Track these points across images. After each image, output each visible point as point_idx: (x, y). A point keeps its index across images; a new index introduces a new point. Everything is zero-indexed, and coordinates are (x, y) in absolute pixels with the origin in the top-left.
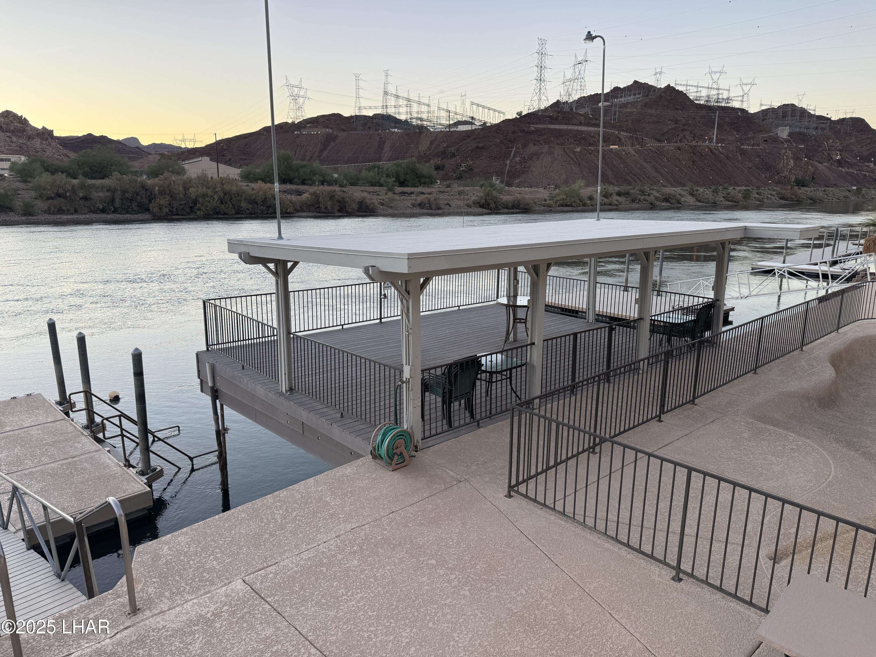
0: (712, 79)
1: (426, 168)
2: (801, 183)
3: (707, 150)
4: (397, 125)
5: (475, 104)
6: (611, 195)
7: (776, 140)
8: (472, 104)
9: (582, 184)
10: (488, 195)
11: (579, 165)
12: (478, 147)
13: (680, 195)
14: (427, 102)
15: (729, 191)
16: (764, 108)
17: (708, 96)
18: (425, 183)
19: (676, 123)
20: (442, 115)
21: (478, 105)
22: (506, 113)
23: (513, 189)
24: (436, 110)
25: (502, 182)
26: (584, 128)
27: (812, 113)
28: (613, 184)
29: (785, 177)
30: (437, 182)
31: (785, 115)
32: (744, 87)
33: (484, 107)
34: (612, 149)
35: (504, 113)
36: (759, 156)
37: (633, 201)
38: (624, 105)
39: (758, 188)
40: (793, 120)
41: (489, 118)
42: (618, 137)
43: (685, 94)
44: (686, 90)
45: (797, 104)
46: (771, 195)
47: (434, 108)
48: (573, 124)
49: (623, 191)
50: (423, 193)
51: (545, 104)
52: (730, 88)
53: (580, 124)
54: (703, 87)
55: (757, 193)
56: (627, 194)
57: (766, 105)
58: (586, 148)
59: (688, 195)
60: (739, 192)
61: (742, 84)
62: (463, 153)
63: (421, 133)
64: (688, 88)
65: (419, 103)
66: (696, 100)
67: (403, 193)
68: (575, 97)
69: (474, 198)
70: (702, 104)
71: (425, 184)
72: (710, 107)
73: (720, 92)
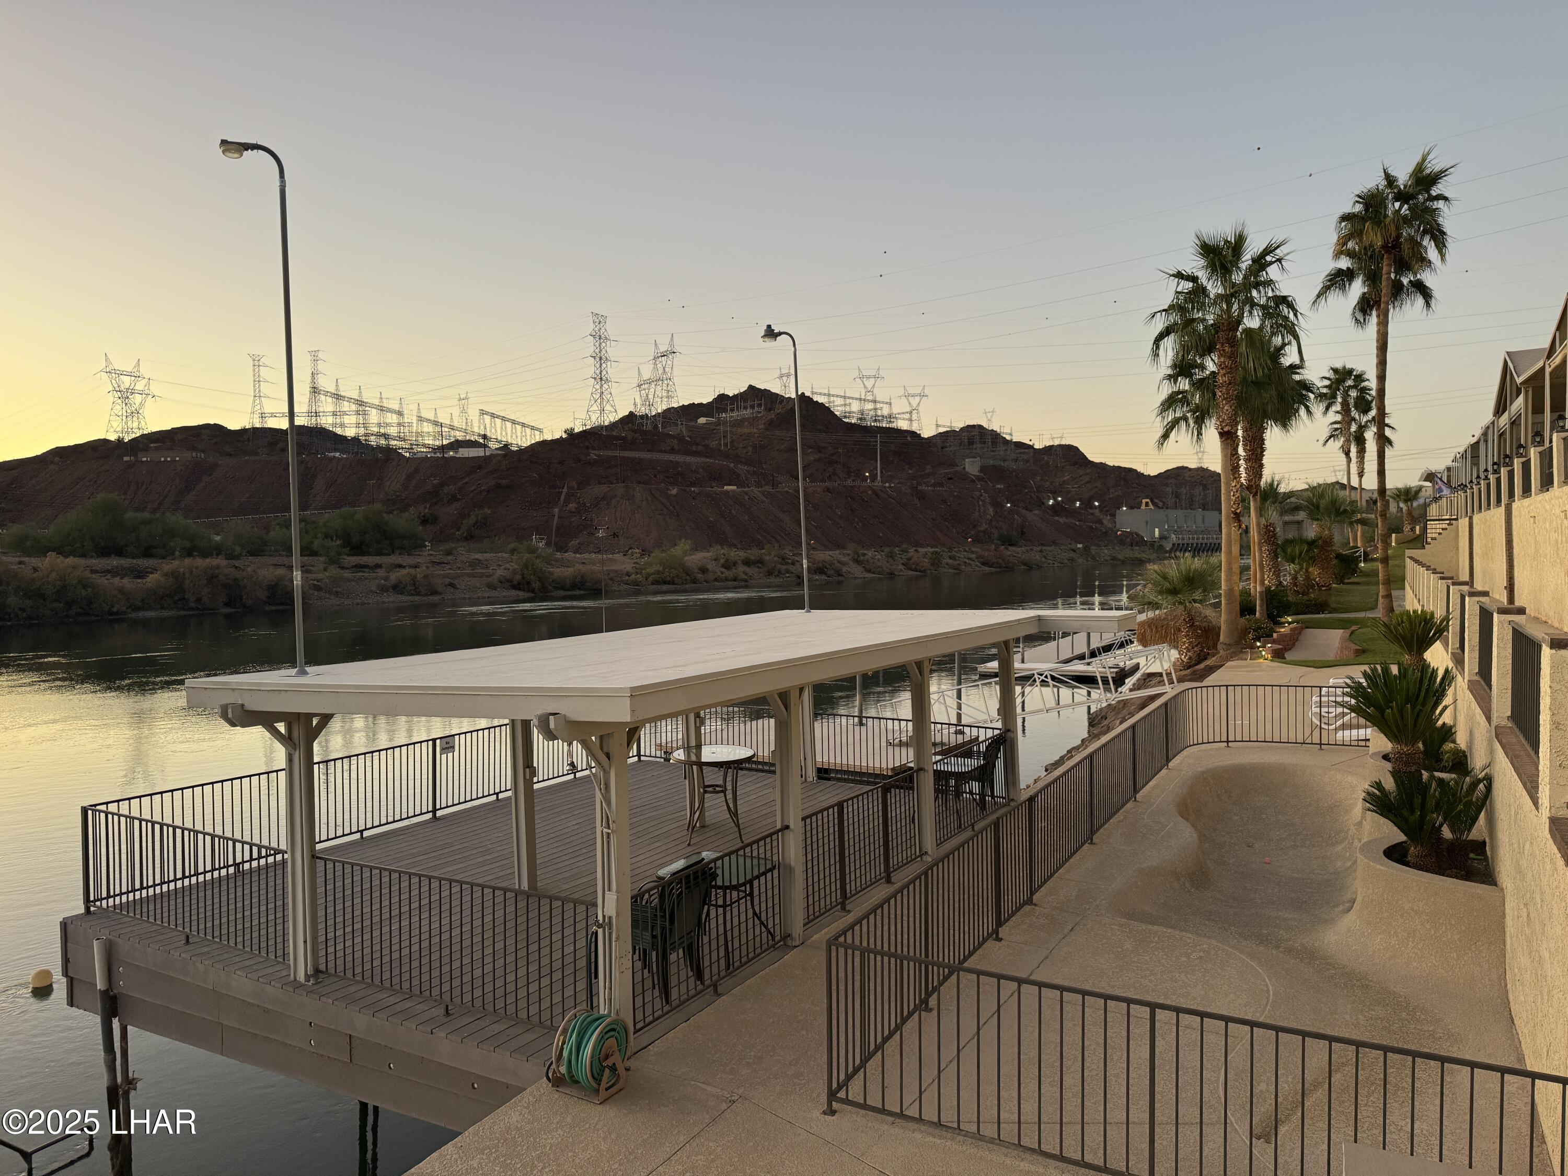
0: (865, 387)
1: (403, 521)
2: (1008, 541)
3: (870, 492)
4: (340, 447)
5: (487, 413)
6: (735, 564)
7: (964, 477)
8: (483, 413)
9: (688, 547)
10: (527, 568)
11: (678, 516)
12: (498, 486)
13: (839, 562)
14: (396, 407)
15: (911, 554)
16: (942, 430)
17: (862, 412)
18: (402, 548)
19: (820, 452)
20: (425, 430)
21: (493, 416)
22: (545, 431)
23: (569, 555)
24: (415, 422)
25: (548, 544)
26: (679, 458)
27: (1008, 438)
28: (735, 546)
29: (984, 532)
30: (425, 546)
31: (971, 442)
32: (911, 399)
33: (503, 419)
34: (727, 491)
35: (540, 431)
36: (944, 501)
37: (770, 573)
38: (738, 423)
39: (950, 549)
40: (983, 448)
41: (514, 436)
42: (735, 473)
43: (828, 408)
44: (829, 402)
45: (985, 426)
46: (970, 559)
47: (410, 417)
48: (661, 451)
49: (752, 558)
50: (401, 566)
51: (610, 418)
52: (892, 401)
53: (672, 451)
54: (853, 398)
55: (950, 558)
56: (760, 562)
57: (944, 426)
58: (687, 489)
59: (851, 563)
60: (925, 555)
61: (908, 396)
62: (471, 495)
63: (387, 460)
64: (832, 399)
65: (382, 409)
66: (845, 417)
67: (360, 567)
68: (660, 407)
69: (500, 572)
70: (855, 424)
71: (403, 550)
72: (866, 427)
73: (878, 405)
